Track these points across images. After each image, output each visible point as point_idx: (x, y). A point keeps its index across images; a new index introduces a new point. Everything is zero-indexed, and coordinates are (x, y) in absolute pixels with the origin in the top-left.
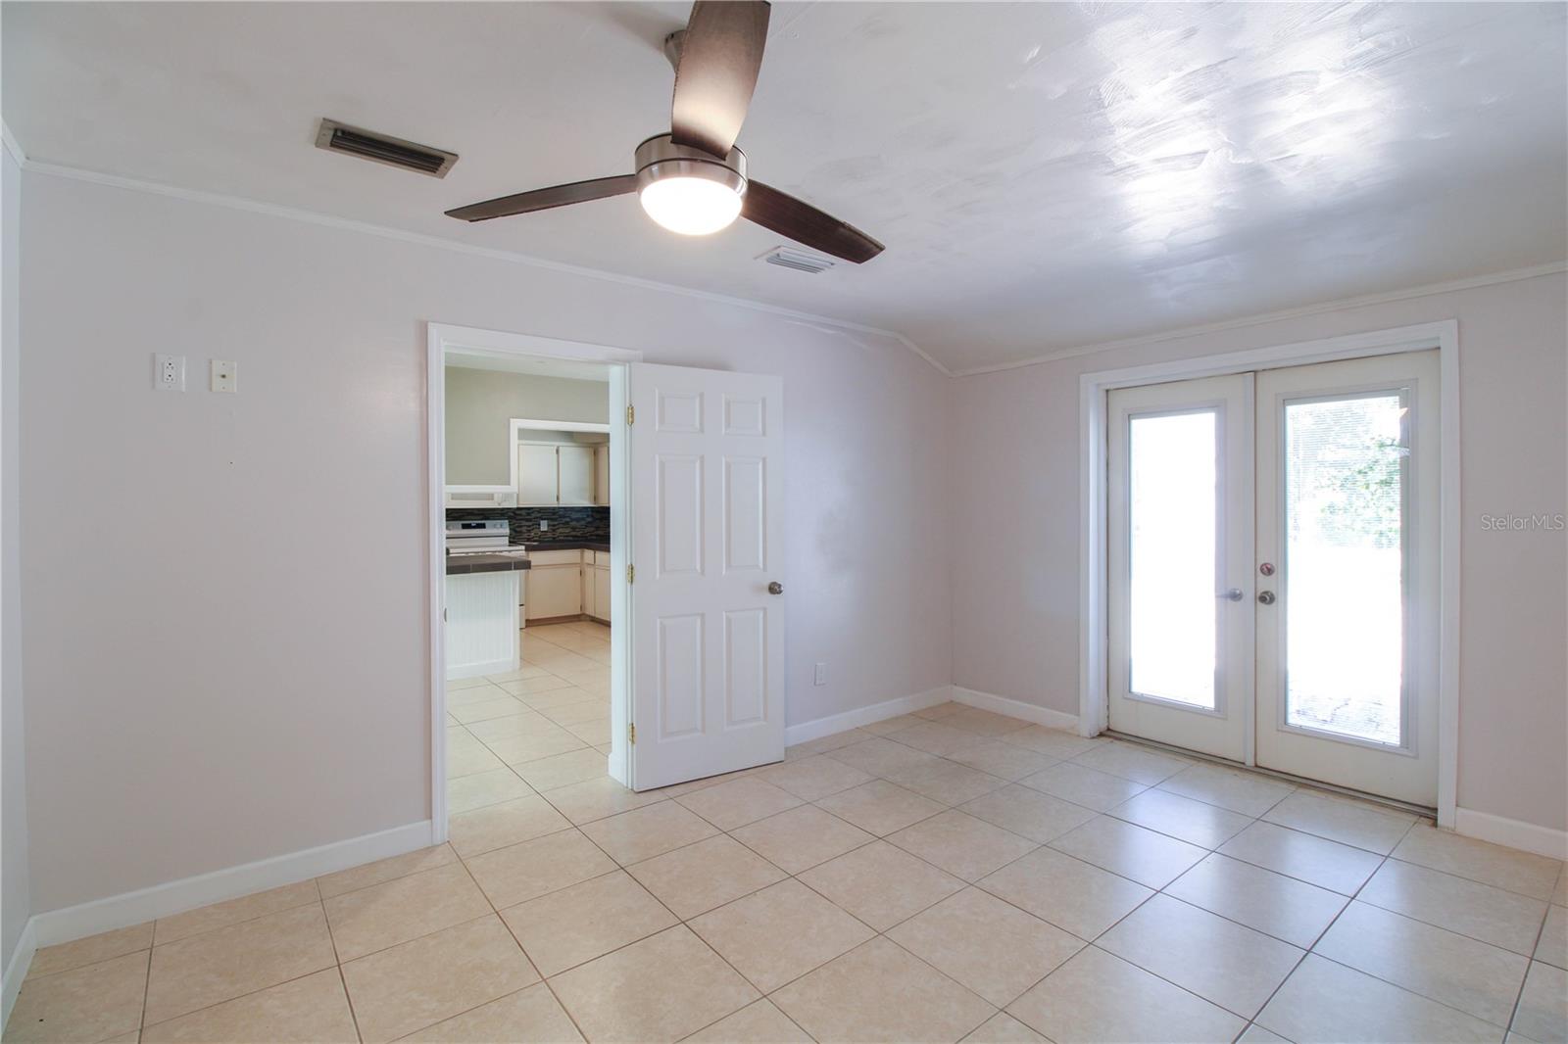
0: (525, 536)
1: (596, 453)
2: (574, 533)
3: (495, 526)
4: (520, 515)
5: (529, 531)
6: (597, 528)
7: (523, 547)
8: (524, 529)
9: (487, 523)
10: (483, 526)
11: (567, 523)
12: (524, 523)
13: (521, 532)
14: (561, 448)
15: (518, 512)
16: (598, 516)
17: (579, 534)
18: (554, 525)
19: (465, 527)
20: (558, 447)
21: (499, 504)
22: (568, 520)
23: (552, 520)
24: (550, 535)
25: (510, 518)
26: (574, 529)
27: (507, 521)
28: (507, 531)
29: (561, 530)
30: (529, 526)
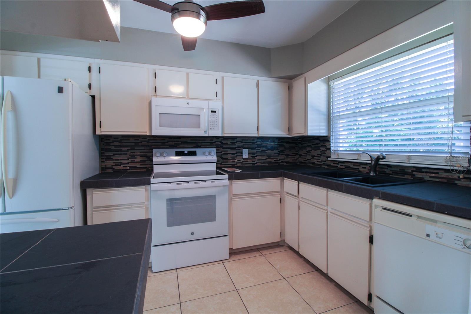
0: (230, 162)
1: (290, 88)
2: (268, 160)
3: (204, 154)
4: (227, 144)
5: (233, 158)
6: (287, 156)
7: (226, 176)
8: (229, 156)
9: (198, 150)
10: (194, 154)
11: (263, 151)
12: (229, 151)
13: (226, 159)
14: (260, 81)
15: (225, 142)
16: (287, 146)
17: (273, 161)
18: (253, 153)
19: (178, 154)
20: (258, 81)
21: (205, 132)
22: (264, 149)
23: (252, 149)
24: (250, 161)
25: (217, 147)
26: (269, 156)
27: (215, 149)
28: (214, 158)
29: (258, 158)
30: (233, 154)
